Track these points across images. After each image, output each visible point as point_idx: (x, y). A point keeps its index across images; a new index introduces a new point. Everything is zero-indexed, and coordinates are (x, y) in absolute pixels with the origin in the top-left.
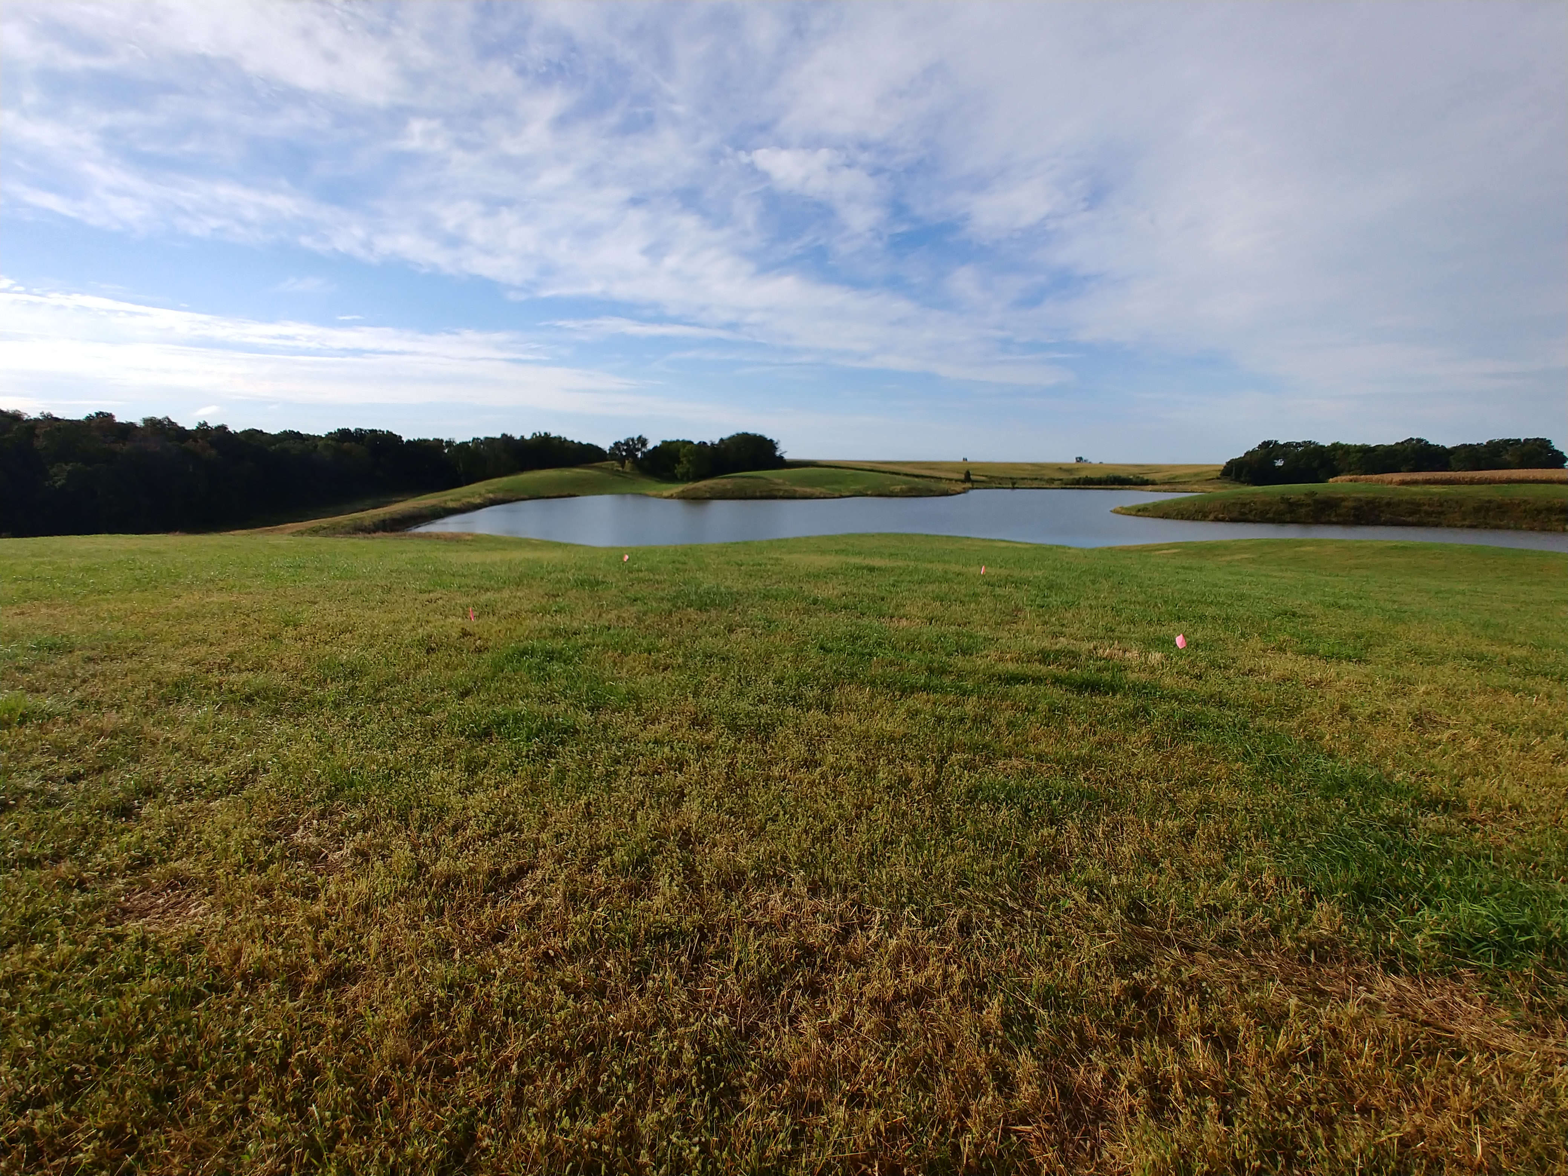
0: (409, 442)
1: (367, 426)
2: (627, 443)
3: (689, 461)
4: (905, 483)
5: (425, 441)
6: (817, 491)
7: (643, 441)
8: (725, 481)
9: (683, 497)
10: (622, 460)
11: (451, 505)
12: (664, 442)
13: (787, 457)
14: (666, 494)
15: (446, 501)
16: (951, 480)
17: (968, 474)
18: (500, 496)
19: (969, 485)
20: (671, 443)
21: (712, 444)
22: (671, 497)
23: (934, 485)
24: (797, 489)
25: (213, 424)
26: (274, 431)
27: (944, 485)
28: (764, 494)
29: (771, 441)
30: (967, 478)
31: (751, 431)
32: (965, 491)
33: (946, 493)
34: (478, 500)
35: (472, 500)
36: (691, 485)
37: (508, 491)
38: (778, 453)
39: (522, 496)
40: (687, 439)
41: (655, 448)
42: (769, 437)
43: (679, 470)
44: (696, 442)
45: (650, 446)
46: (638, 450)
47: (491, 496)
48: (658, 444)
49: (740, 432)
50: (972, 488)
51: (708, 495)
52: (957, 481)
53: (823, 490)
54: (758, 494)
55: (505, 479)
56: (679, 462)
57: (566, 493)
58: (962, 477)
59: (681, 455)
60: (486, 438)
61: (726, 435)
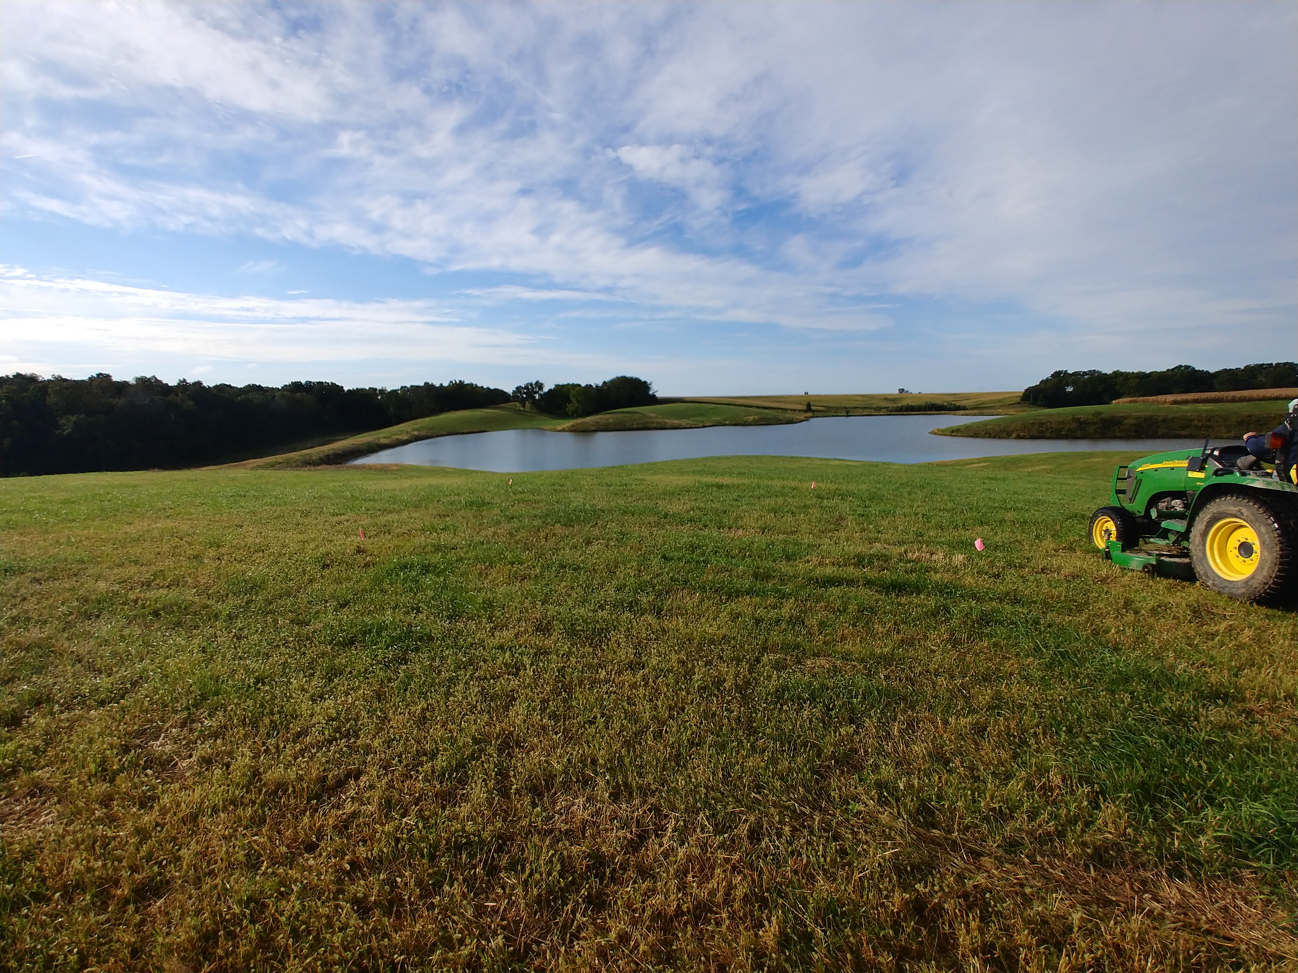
0: (349, 391)
1: (315, 379)
2: (526, 387)
3: (578, 401)
4: (756, 414)
5: (362, 390)
6: (684, 422)
7: (540, 386)
8: (607, 416)
9: (574, 430)
10: (523, 402)
11: (384, 441)
12: (557, 386)
13: (658, 395)
14: (559, 428)
15: (379, 439)
16: (795, 410)
17: (809, 405)
18: (423, 433)
19: (810, 414)
20: (563, 386)
21: (597, 386)
22: (563, 430)
23: (780, 415)
24: (667, 421)
25: (190, 380)
26: (240, 385)
27: (789, 415)
28: (640, 426)
29: (645, 382)
30: (809, 408)
31: (628, 375)
32: (807, 419)
33: (791, 422)
34: (405, 437)
35: (400, 437)
36: (580, 420)
37: (430, 429)
38: (651, 393)
39: (442, 433)
40: (576, 383)
41: (550, 390)
42: (643, 379)
43: (570, 408)
44: (583, 385)
45: (546, 389)
46: (536, 393)
47: (416, 433)
48: (552, 387)
49: (620, 375)
50: (813, 417)
51: (594, 428)
52: (800, 411)
53: (690, 422)
54: (635, 426)
55: (427, 419)
56: (570, 402)
57: (477, 430)
58: (804, 408)
59: (571, 396)
60: (412, 386)
61: (608, 379)
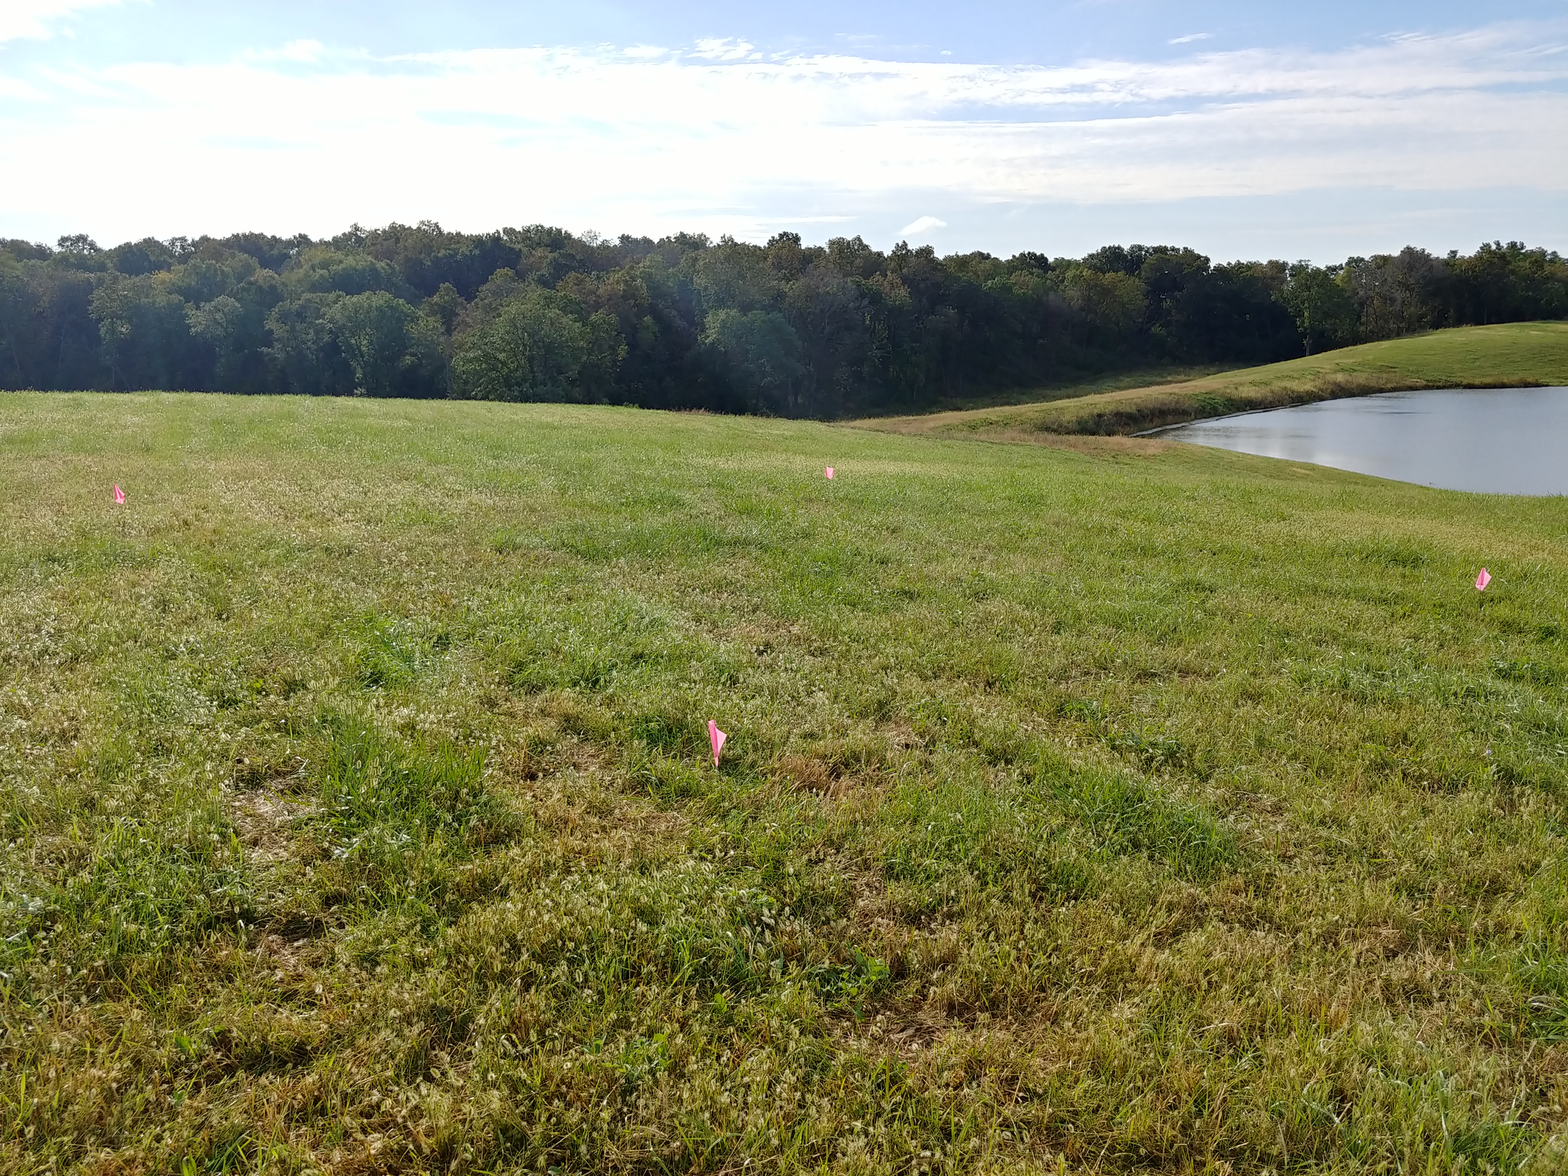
0: (1219, 269)
5: (1250, 266)
11: (1249, 392)
18: (1361, 378)
25: (914, 246)
26: (1004, 255)
34: (1308, 386)
37: (1381, 369)
39: (1409, 382)
47: (1340, 378)
55: (1385, 344)
57: (1514, 379)
60: (1376, 258)
